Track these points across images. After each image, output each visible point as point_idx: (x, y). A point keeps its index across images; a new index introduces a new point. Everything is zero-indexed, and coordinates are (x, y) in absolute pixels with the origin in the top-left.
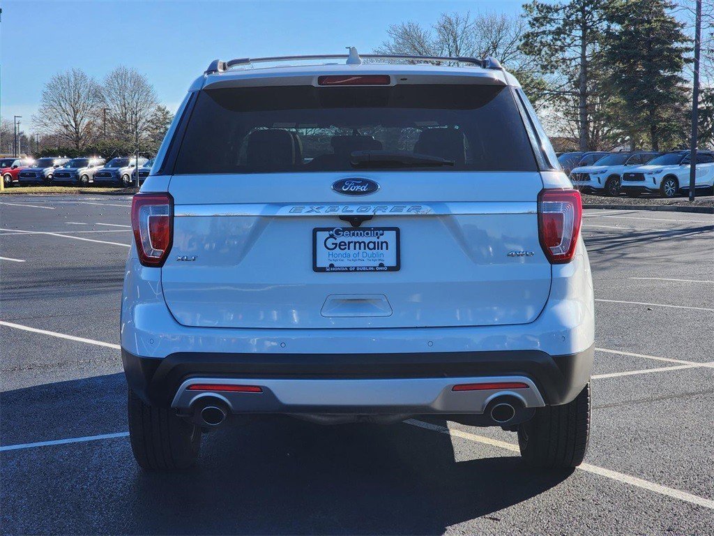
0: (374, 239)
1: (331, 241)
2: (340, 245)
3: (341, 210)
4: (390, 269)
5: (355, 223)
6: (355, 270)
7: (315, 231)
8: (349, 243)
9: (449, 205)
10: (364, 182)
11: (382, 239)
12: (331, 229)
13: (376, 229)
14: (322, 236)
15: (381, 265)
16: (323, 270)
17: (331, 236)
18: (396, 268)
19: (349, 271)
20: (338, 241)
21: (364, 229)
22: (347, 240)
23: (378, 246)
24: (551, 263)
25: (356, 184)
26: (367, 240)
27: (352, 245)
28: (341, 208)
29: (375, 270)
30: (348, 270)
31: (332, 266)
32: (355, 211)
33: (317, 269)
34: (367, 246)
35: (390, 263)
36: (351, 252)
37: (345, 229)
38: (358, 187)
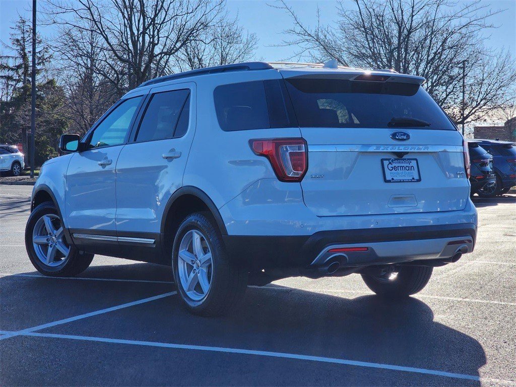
0: (408, 165)
1: (390, 166)
2: (394, 168)
3: (397, 148)
4: (417, 181)
5: (400, 155)
6: (403, 182)
7: (382, 160)
8: (398, 167)
10: (405, 134)
11: (411, 164)
12: (390, 159)
13: (408, 159)
14: (386, 163)
15: (413, 179)
16: (389, 181)
17: (390, 163)
18: (419, 180)
19: (401, 182)
20: (393, 166)
21: (404, 160)
22: (397, 165)
23: (411, 168)
25: (402, 135)
26: (405, 165)
27: (399, 168)
28: (397, 147)
29: (412, 182)
31: (393, 179)
32: (402, 149)
33: (386, 181)
34: (405, 168)
35: (417, 177)
36: (399, 171)
37: (395, 159)
38: (403, 136)
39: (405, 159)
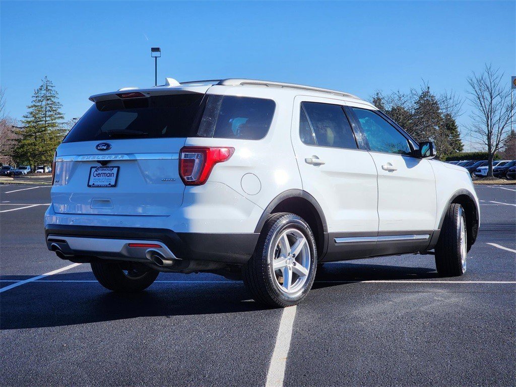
0: (110, 172)
1: (96, 172)
2: (98, 175)
3: (96, 158)
4: (112, 186)
5: (104, 163)
6: (101, 186)
7: (91, 168)
8: (101, 174)
9: (136, 155)
11: (113, 172)
12: (96, 167)
13: (111, 167)
14: (93, 170)
15: (110, 184)
17: (96, 171)
18: (115, 186)
20: (97, 173)
22: (101, 172)
23: (111, 175)
24: (186, 185)
26: (107, 172)
29: (107, 187)
30: (98, 186)
31: (94, 184)
32: (106, 158)
33: (89, 186)
34: (107, 175)
35: (113, 183)
36: (101, 178)
37: (101, 167)
38: (103, 147)
39: (108, 167)
